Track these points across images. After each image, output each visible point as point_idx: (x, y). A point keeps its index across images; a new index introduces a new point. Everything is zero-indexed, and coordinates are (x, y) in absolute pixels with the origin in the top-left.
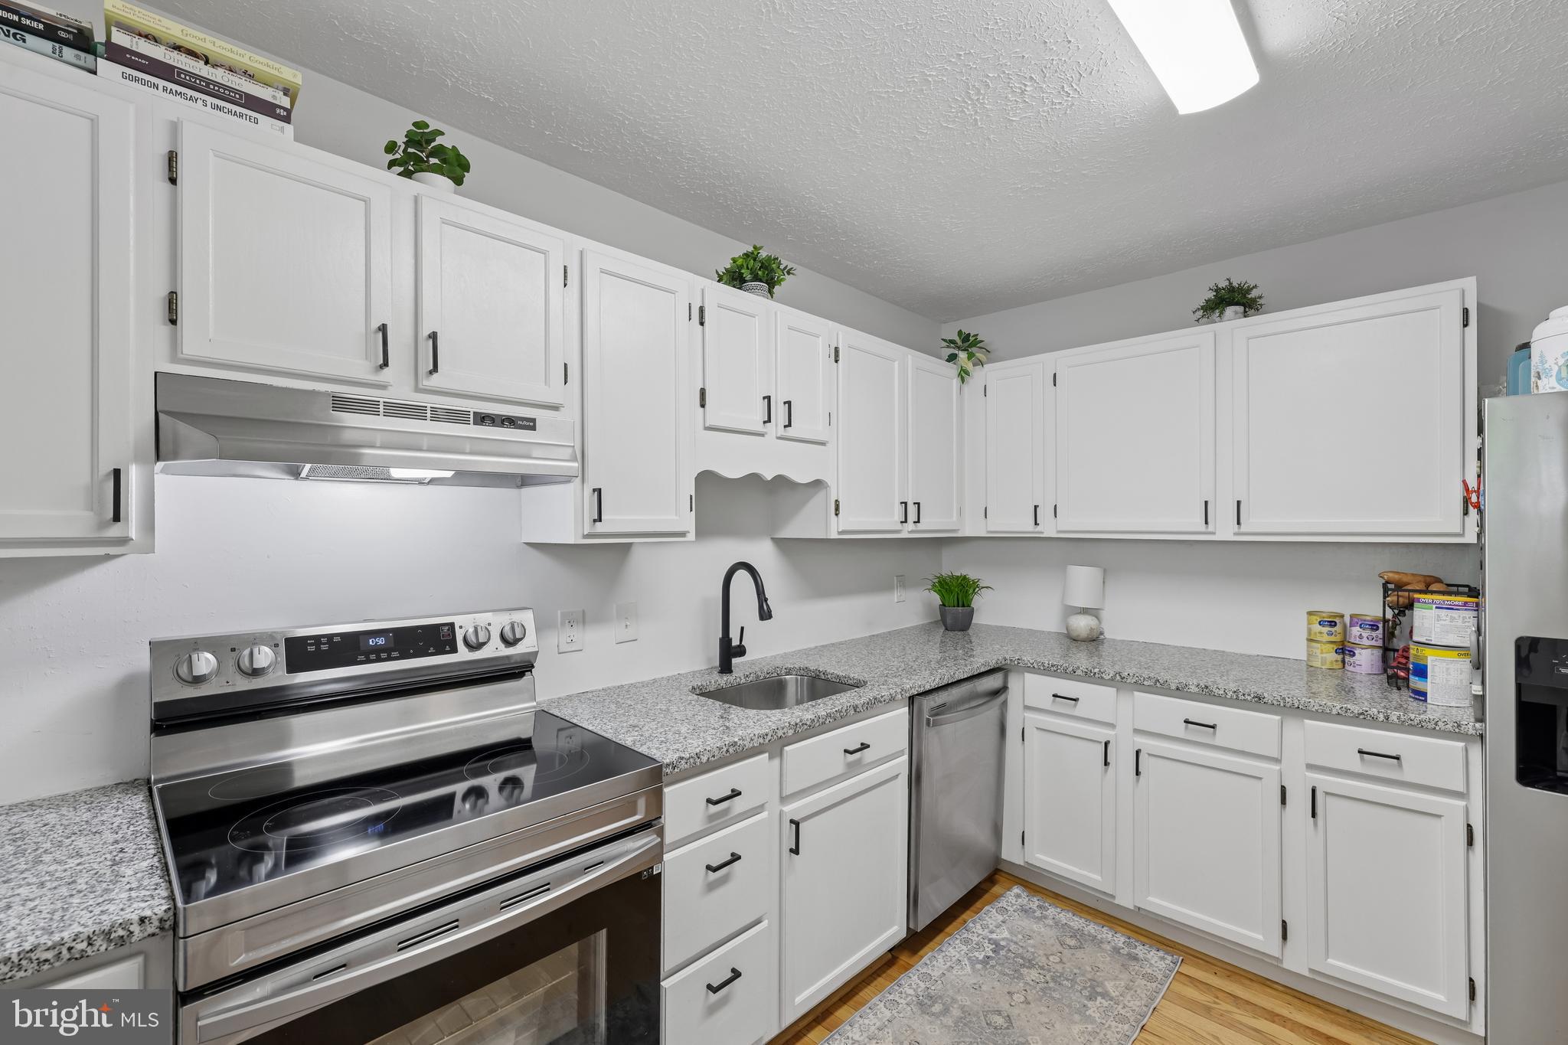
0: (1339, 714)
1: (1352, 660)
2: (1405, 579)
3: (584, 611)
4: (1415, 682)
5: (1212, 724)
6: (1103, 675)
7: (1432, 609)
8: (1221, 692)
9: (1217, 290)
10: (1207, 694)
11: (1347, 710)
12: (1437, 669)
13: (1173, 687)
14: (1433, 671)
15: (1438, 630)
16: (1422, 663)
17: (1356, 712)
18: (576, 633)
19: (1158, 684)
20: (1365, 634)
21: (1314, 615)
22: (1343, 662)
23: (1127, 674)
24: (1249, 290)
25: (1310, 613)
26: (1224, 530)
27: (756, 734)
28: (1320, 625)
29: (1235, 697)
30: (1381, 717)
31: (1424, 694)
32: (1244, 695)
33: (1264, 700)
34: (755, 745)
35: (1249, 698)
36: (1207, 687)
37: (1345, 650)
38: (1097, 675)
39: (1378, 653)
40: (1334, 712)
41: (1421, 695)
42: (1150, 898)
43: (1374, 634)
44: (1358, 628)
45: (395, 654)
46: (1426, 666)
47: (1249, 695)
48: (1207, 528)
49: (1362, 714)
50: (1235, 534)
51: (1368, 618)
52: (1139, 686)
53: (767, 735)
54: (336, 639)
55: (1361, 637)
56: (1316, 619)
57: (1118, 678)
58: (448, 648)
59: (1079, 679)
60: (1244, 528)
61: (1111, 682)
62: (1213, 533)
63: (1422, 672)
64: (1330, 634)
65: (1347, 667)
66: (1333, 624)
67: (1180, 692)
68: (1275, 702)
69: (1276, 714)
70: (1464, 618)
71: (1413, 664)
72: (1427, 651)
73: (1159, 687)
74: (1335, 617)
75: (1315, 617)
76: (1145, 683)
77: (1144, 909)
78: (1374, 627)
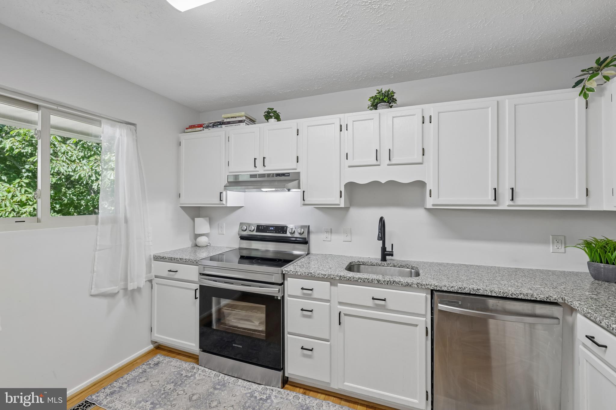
3: (331, 229)
18: (329, 235)
27: (321, 273)
34: (320, 277)
45: (274, 232)
53: (325, 275)
54: (265, 227)
58: (285, 233)
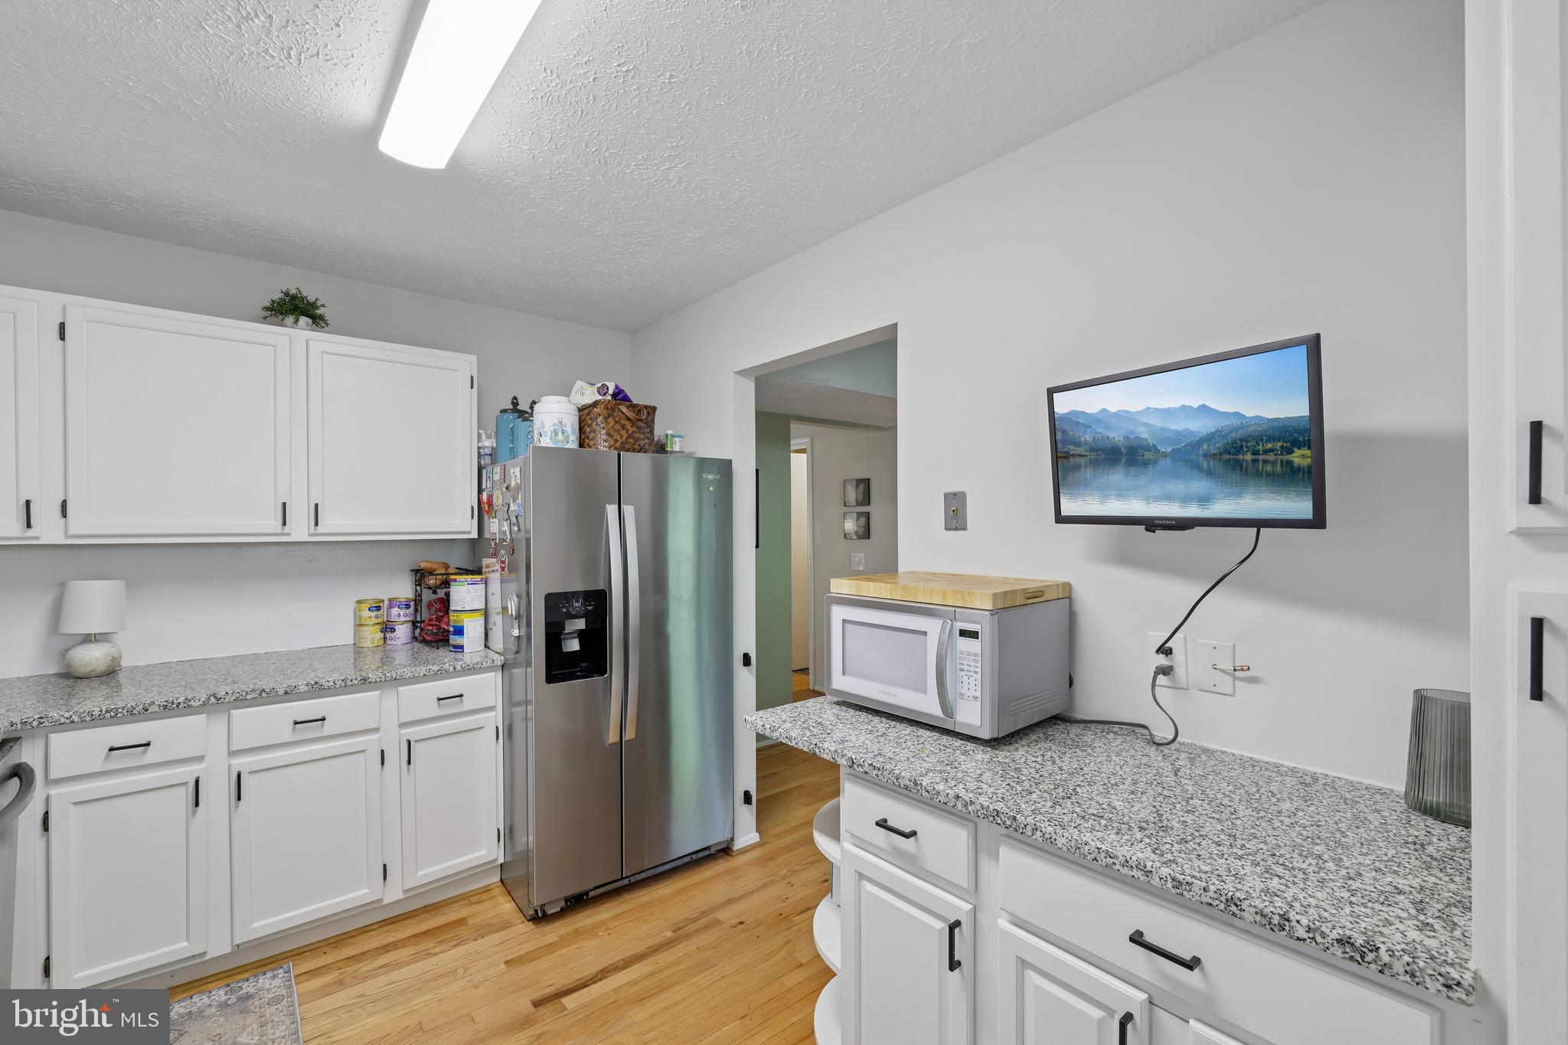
0: (425, 675)
1: (393, 635)
2: (434, 567)
4: (454, 640)
5: (320, 717)
6: (192, 703)
7: (464, 585)
8: (331, 684)
9: (287, 294)
10: (317, 690)
11: (430, 669)
12: (470, 627)
13: (281, 692)
14: (467, 630)
15: (469, 600)
16: (460, 625)
17: (436, 670)
19: (264, 694)
20: (402, 613)
21: (365, 603)
22: (385, 638)
23: (224, 693)
24: (317, 308)
25: (359, 602)
26: (299, 530)
28: (369, 610)
29: (343, 685)
30: (451, 669)
31: (462, 647)
32: (351, 680)
33: (369, 680)
35: (356, 682)
36: (316, 683)
37: (387, 628)
38: (182, 705)
39: (409, 625)
40: (422, 674)
41: (460, 648)
42: (255, 925)
43: (408, 611)
44: (397, 609)
46: (463, 627)
47: (356, 679)
48: (283, 529)
49: (440, 670)
50: (310, 535)
51: (403, 600)
52: (241, 701)
55: (399, 615)
56: (365, 606)
57: (213, 700)
59: (155, 717)
60: (320, 529)
61: (205, 707)
62: (288, 534)
63: (459, 631)
64: (377, 617)
65: (388, 642)
66: (378, 608)
67: (290, 695)
68: (378, 680)
69: (374, 690)
70: (476, 590)
71: (453, 627)
72: (463, 616)
73: (265, 697)
74: (377, 602)
75: (365, 605)
76: (248, 697)
77: (242, 943)
78: (408, 606)
